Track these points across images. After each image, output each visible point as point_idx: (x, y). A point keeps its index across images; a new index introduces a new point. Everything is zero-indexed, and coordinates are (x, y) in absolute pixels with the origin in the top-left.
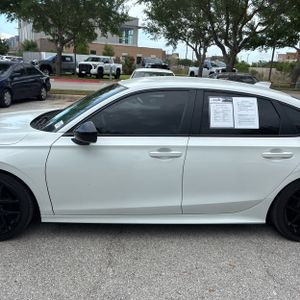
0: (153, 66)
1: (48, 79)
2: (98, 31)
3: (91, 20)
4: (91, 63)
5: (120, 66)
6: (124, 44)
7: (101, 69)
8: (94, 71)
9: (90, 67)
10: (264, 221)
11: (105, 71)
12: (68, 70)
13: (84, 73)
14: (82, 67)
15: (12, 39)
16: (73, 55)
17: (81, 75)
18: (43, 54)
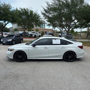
0: (49, 34)
1: (23, 38)
2: (34, 26)
3: (33, 23)
4: (33, 34)
5: (40, 34)
6: (41, 28)
7: (35, 35)
8: (33, 36)
9: (32, 35)
10: (62, 59)
11: (36, 36)
12: (26, 36)
13: (31, 36)
14: (30, 35)
15: (10, 28)
16: (28, 32)
17: (30, 37)
18: (20, 32)
